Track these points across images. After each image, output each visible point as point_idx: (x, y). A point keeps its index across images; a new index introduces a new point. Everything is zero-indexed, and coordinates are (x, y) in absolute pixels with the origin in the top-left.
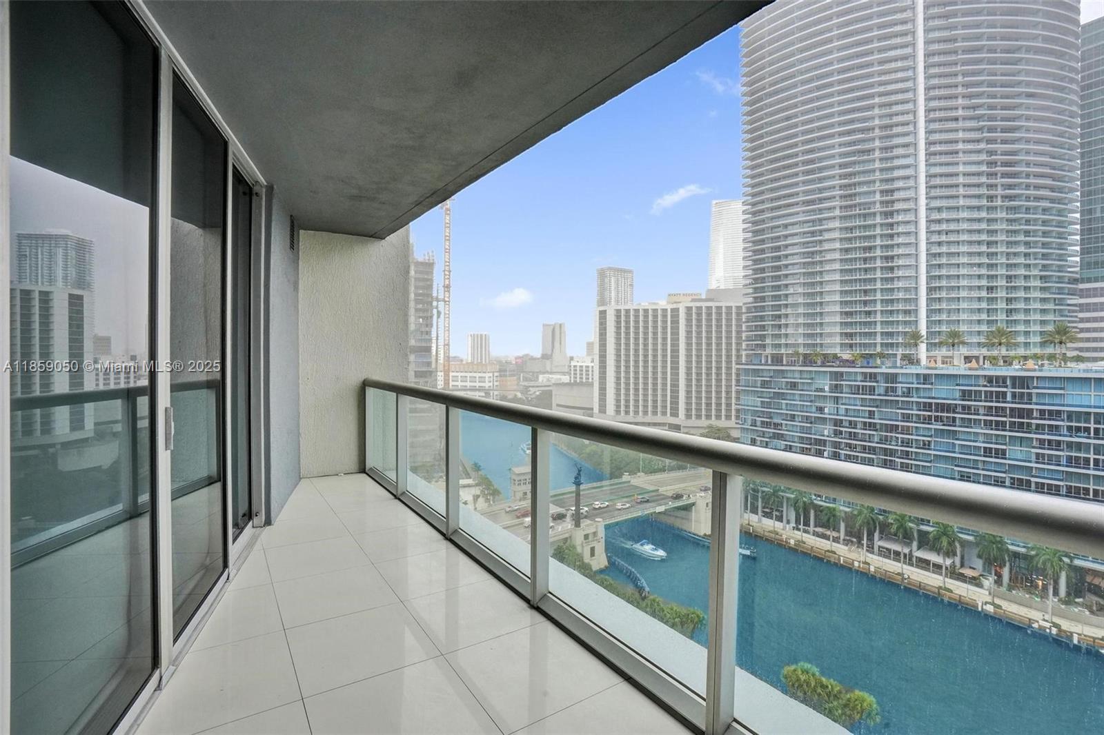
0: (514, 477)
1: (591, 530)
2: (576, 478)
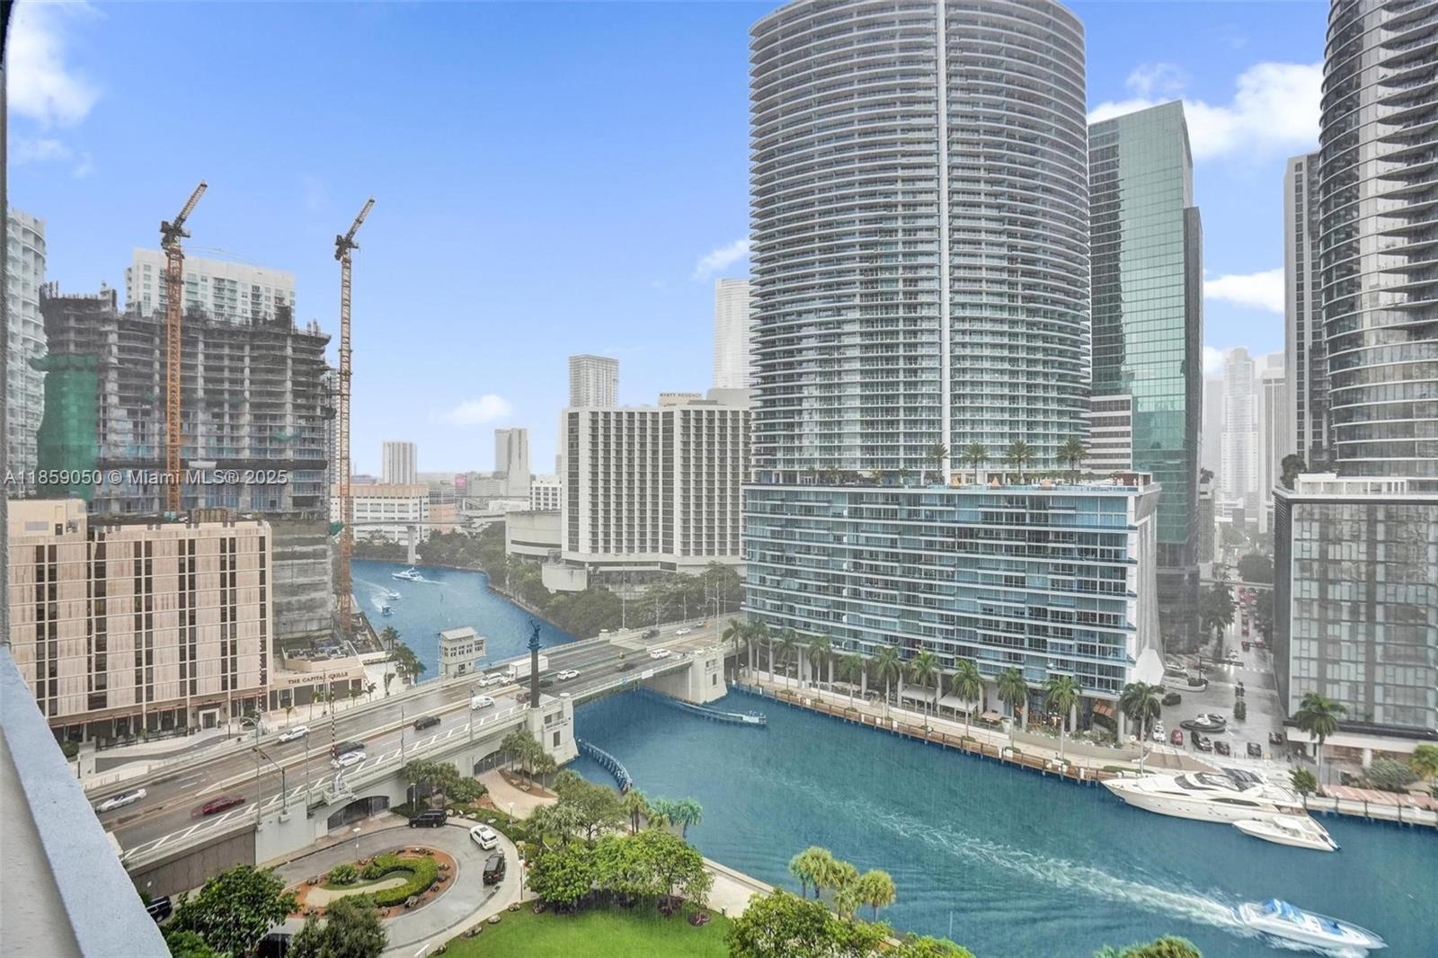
0: (445, 644)
1: (554, 710)
2: (532, 640)
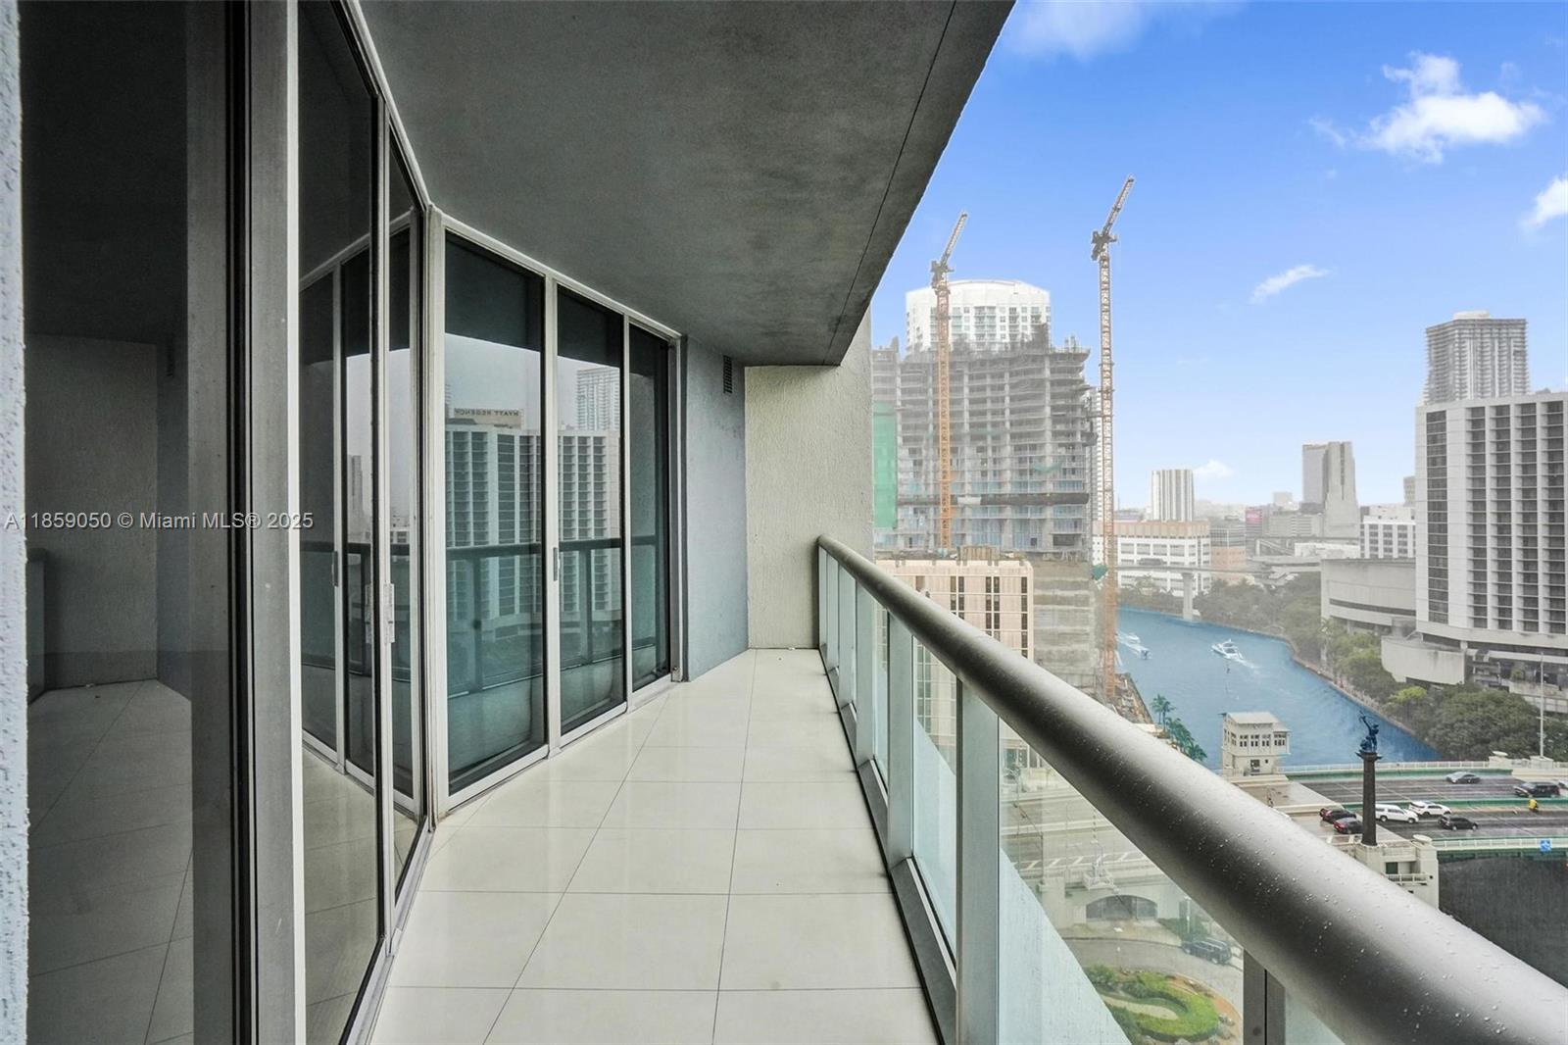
0: (1232, 729)
1: (1404, 856)
2: (1365, 746)
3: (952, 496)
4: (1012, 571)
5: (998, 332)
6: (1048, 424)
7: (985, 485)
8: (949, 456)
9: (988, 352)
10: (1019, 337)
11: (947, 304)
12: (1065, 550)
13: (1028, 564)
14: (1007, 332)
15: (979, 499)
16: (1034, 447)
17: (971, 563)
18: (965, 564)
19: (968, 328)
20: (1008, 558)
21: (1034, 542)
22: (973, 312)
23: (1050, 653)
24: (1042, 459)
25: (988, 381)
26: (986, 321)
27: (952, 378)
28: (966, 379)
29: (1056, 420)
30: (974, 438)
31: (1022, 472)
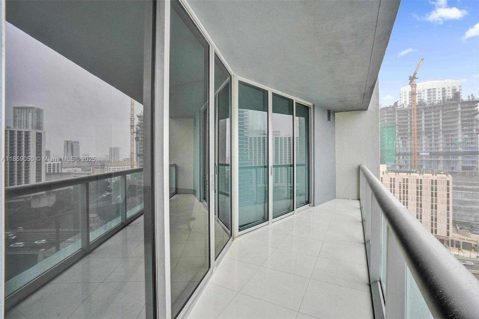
3: (417, 153)
4: (443, 178)
5: (437, 97)
6: (460, 127)
7: (431, 149)
8: (416, 139)
9: (433, 104)
10: (447, 98)
11: (416, 90)
12: (468, 172)
13: (450, 176)
14: (441, 96)
15: (429, 153)
16: (453, 135)
17: (425, 175)
18: (422, 175)
19: (424, 97)
20: (441, 174)
21: (453, 168)
22: (426, 91)
23: (460, 207)
24: (456, 139)
25: (433, 114)
26: (432, 93)
27: (418, 114)
28: (423, 114)
29: (463, 125)
30: (426, 133)
31: (448, 144)
